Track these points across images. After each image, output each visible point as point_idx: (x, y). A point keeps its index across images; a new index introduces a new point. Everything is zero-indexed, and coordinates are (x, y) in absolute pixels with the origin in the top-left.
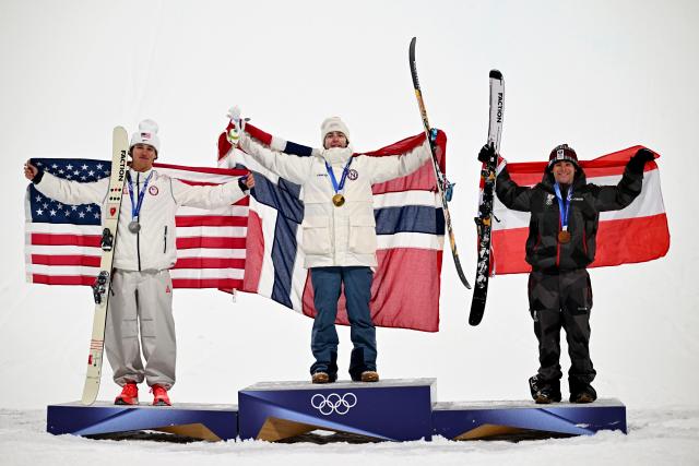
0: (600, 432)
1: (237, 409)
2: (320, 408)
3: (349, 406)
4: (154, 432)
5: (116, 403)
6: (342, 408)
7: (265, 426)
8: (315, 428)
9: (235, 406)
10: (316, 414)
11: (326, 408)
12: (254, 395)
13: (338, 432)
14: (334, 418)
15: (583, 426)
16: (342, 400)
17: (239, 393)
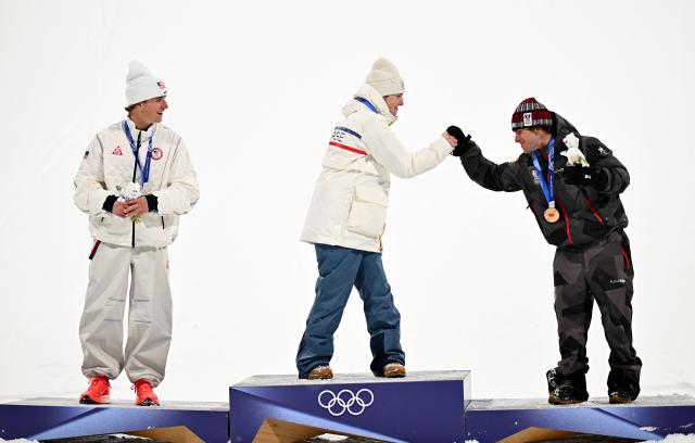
0: (669, 436)
1: (228, 408)
2: (329, 407)
3: (364, 405)
4: (127, 436)
5: (82, 401)
6: (356, 407)
7: (262, 429)
8: (323, 432)
9: (225, 404)
10: (324, 414)
11: (337, 408)
12: (247, 392)
13: (351, 436)
14: (346, 419)
15: (650, 429)
16: (355, 398)
17: (230, 389)
